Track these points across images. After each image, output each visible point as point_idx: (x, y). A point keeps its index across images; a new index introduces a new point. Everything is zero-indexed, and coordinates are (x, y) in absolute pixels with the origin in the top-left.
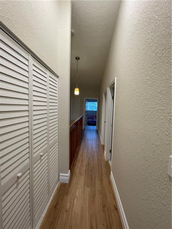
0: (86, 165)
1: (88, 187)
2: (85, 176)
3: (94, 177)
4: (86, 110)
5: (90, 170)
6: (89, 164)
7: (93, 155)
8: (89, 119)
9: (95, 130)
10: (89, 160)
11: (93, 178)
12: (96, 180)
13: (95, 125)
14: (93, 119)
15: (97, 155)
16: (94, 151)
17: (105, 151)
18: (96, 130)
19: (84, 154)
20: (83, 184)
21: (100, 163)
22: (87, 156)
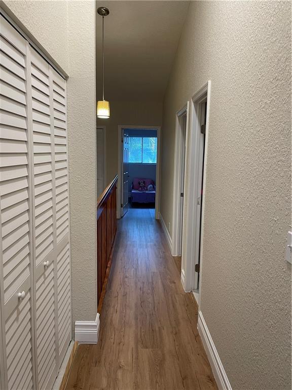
0: (136, 304)
1: (147, 348)
2: (137, 327)
3: (159, 328)
4: (125, 161)
5: (147, 314)
6: (143, 301)
7: (150, 281)
8: (133, 188)
9: (151, 219)
10: (143, 293)
11: (157, 329)
12: (164, 332)
13: (151, 205)
14: (144, 188)
15: (162, 282)
16: (154, 273)
17: (183, 270)
18: (154, 220)
19: (126, 280)
20: (132, 344)
21: (170, 298)
22: (136, 283)
